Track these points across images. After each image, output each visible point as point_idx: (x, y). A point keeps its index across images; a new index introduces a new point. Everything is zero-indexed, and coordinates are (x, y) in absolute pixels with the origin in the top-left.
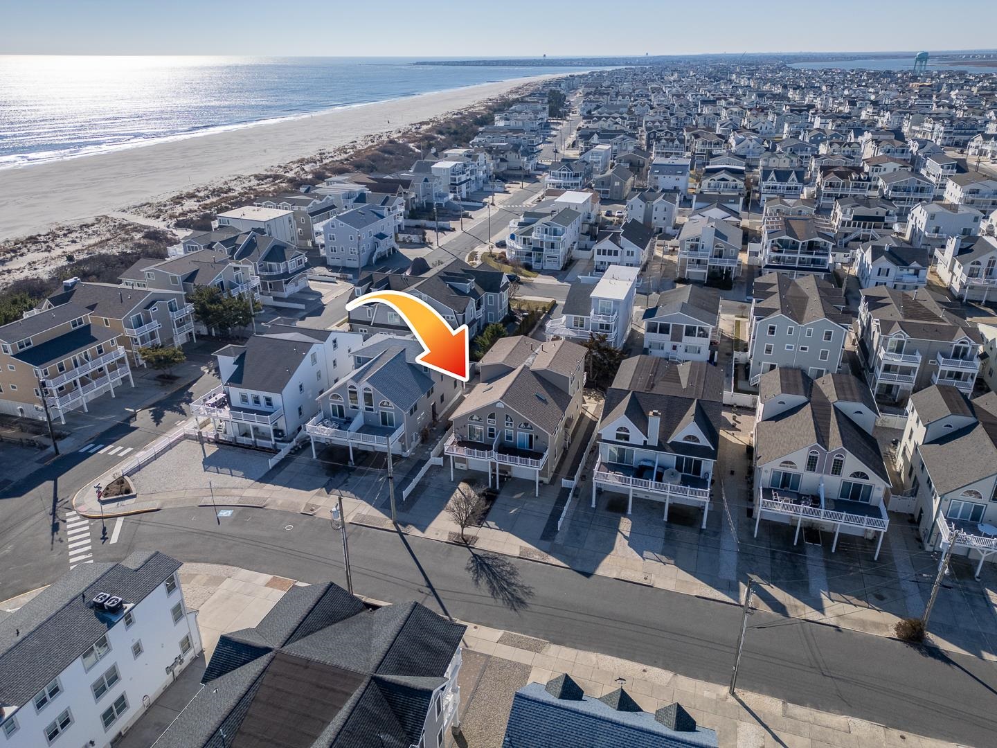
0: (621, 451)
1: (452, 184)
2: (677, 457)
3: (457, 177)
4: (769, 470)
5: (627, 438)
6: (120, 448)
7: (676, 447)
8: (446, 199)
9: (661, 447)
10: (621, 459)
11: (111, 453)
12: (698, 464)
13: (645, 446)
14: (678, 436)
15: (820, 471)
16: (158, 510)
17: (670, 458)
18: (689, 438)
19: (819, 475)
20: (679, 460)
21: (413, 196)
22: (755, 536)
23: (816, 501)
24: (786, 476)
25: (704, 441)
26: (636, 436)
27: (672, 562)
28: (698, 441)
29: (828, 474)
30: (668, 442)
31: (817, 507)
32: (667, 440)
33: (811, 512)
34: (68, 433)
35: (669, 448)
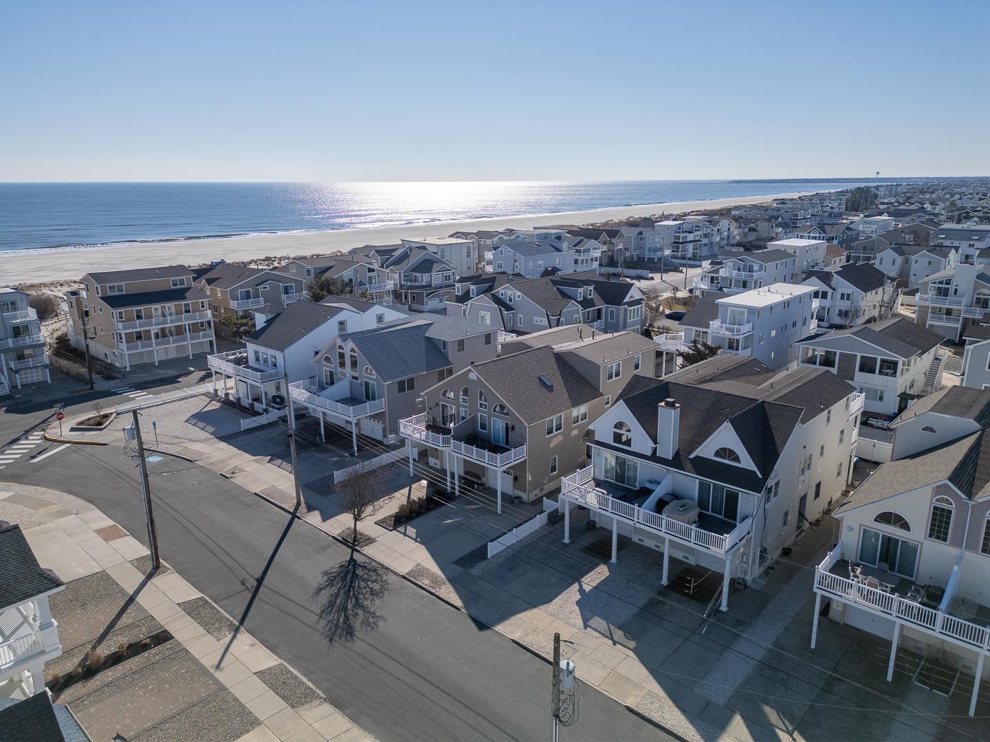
0: (621, 463)
1: (674, 243)
2: (701, 483)
3: (681, 235)
4: (856, 527)
5: (628, 443)
6: (146, 393)
7: (702, 466)
8: (659, 254)
9: (677, 462)
10: (621, 477)
11: (131, 396)
12: (732, 499)
13: (654, 457)
14: (707, 450)
15: (957, 543)
16: (105, 444)
17: (690, 483)
18: (721, 452)
19: (955, 551)
20: (703, 488)
21: (621, 246)
22: (813, 646)
23: (933, 596)
24: (889, 542)
25: (747, 462)
26: (641, 441)
27: (632, 644)
28: (737, 459)
29: (974, 550)
30: (691, 456)
31: (935, 608)
32: (690, 453)
33: (921, 616)
34: (121, 377)
35: (689, 465)
